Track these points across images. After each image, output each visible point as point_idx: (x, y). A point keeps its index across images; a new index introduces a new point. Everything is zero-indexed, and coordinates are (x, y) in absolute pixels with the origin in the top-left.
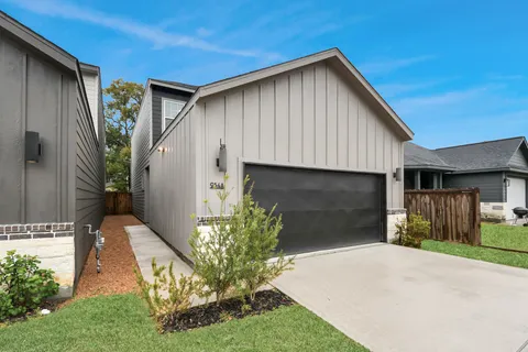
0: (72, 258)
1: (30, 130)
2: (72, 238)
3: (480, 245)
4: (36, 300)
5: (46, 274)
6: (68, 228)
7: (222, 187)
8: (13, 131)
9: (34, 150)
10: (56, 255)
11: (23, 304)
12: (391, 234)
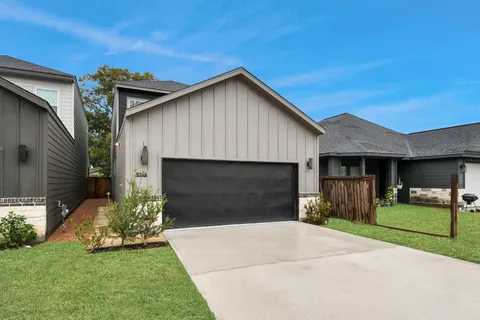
0: (45, 218)
1: (22, 143)
2: (44, 207)
3: (376, 224)
4: (24, 239)
5: (30, 227)
6: (43, 200)
7: (145, 176)
8: (11, 142)
9: (24, 155)
10: (36, 216)
11: (17, 242)
12: (302, 214)
